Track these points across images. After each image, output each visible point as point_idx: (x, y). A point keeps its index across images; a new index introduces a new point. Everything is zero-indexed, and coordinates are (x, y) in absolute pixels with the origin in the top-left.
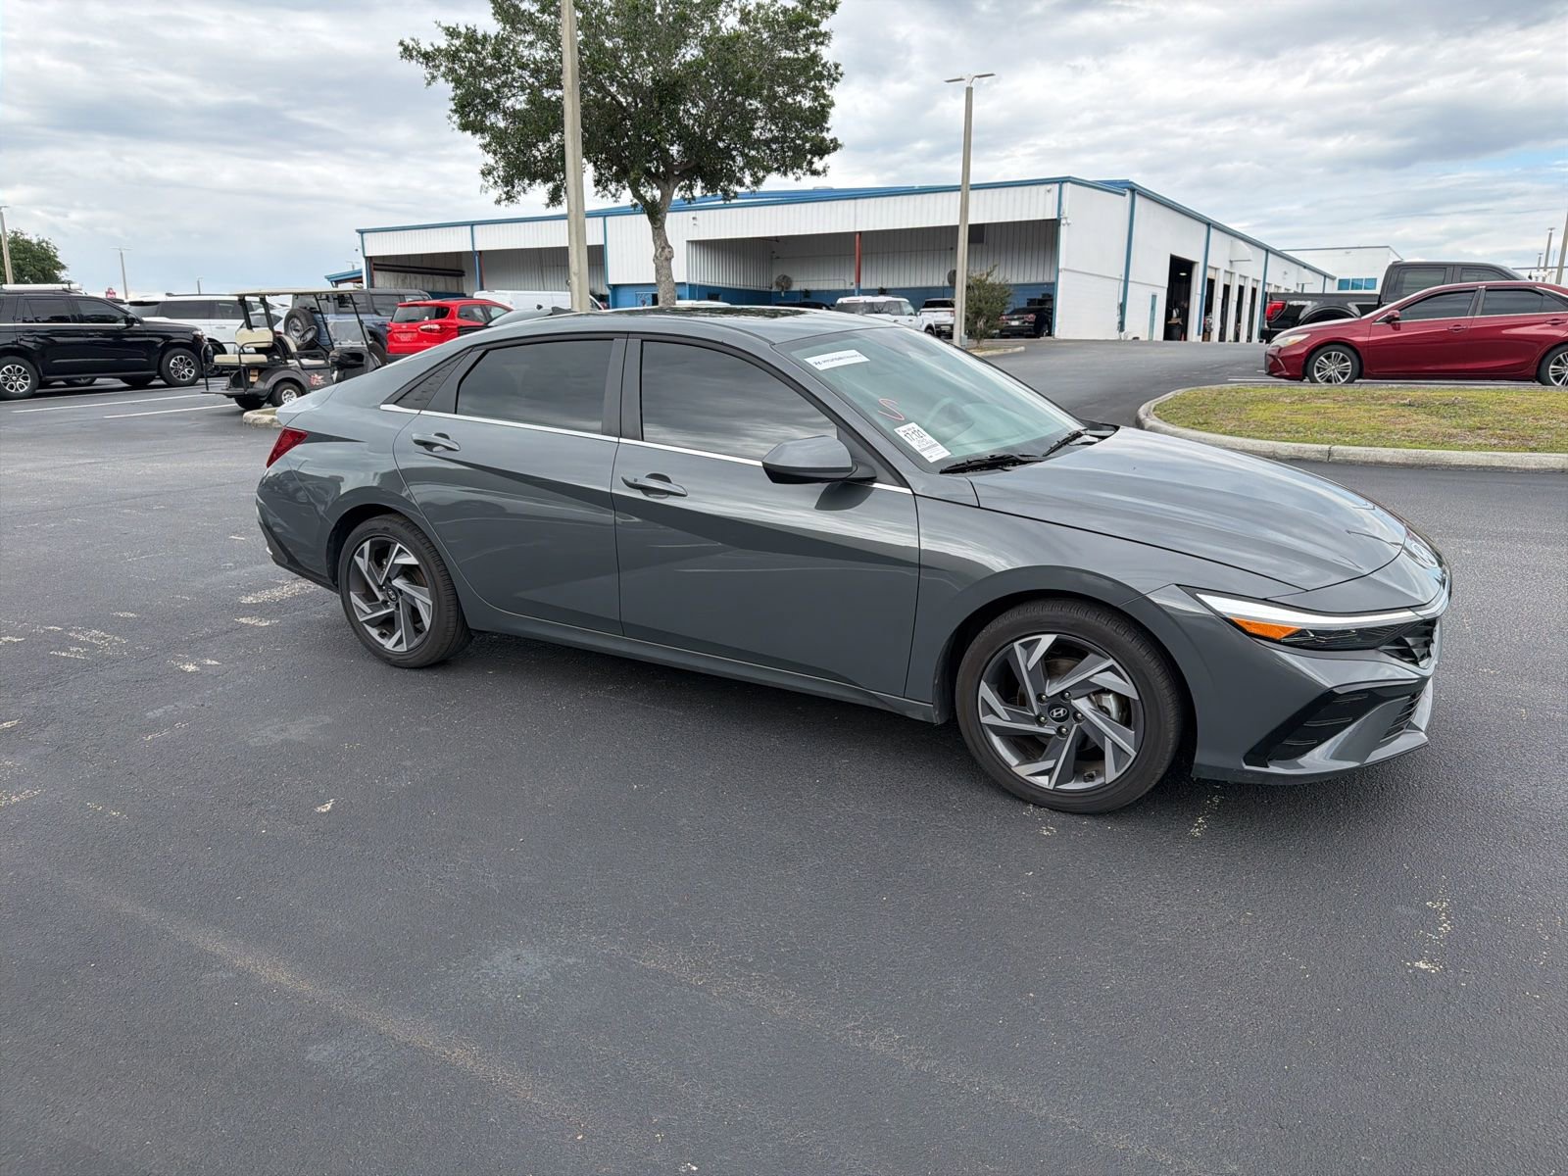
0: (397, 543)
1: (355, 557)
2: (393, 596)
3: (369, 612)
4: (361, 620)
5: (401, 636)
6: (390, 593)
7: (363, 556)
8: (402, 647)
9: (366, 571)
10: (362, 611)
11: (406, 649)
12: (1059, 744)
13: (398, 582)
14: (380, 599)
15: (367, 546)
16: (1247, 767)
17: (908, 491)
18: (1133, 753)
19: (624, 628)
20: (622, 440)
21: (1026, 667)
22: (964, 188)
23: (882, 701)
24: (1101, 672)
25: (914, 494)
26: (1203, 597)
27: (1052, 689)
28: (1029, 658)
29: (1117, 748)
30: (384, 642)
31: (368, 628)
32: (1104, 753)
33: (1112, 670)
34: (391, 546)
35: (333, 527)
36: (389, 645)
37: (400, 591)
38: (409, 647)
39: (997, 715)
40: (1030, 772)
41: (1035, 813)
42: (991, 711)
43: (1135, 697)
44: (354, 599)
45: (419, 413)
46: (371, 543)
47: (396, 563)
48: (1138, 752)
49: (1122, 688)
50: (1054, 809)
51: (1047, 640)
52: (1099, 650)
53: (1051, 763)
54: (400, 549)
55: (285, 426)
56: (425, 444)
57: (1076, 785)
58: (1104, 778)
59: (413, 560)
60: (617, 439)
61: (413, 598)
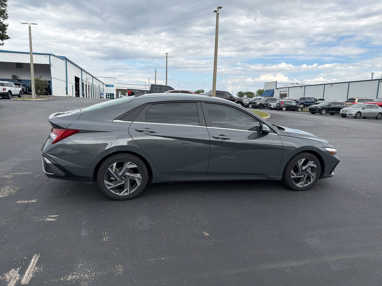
0: (129, 162)
1: (109, 168)
2: (124, 179)
3: (113, 185)
4: (108, 188)
5: (127, 190)
6: (123, 178)
7: (112, 168)
8: (126, 194)
9: (113, 172)
10: (109, 186)
11: (128, 194)
12: (304, 178)
13: (128, 174)
14: (119, 180)
15: (115, 164)
16: (330, 175)
17: (277, 134)
18: (315, 177)
19: (207, 174)
20: (208, 127)
21: (300, 165)
22: (31, 53)
23: (272, 178)
24: (311, 164)
25: (278, 135)
26: (325, 148)
27: (304, 168)
28: (300, 163)
29: (313, 177)
30: (118, 194)
31: (111, 191)
32: (311, 178)
33: (313, 163)
34: (125, 163)
35: (101, 159)
36: (121, 194)
37: (129, 176)
38: (130, 193)
39: (294, 175)
40: (299, 185)
41: (300, 192)
42: (293, 175)
43: (316, 167)
44: (106, 182)
45: (132, 123)
46: (117, 163)
47: (127, 168)
48: (316, 177)
49: (315, 166)
50: (302, 191)
51: (304, 160)
52: (312, 160)
53: (302, 182)
54: (130, 164)
55: (66, 128)
56: (141, 131)
57: (306, 185)
58: (310, 183)
59: (135, 166)
60: (206, 127)
61: (134, 177)
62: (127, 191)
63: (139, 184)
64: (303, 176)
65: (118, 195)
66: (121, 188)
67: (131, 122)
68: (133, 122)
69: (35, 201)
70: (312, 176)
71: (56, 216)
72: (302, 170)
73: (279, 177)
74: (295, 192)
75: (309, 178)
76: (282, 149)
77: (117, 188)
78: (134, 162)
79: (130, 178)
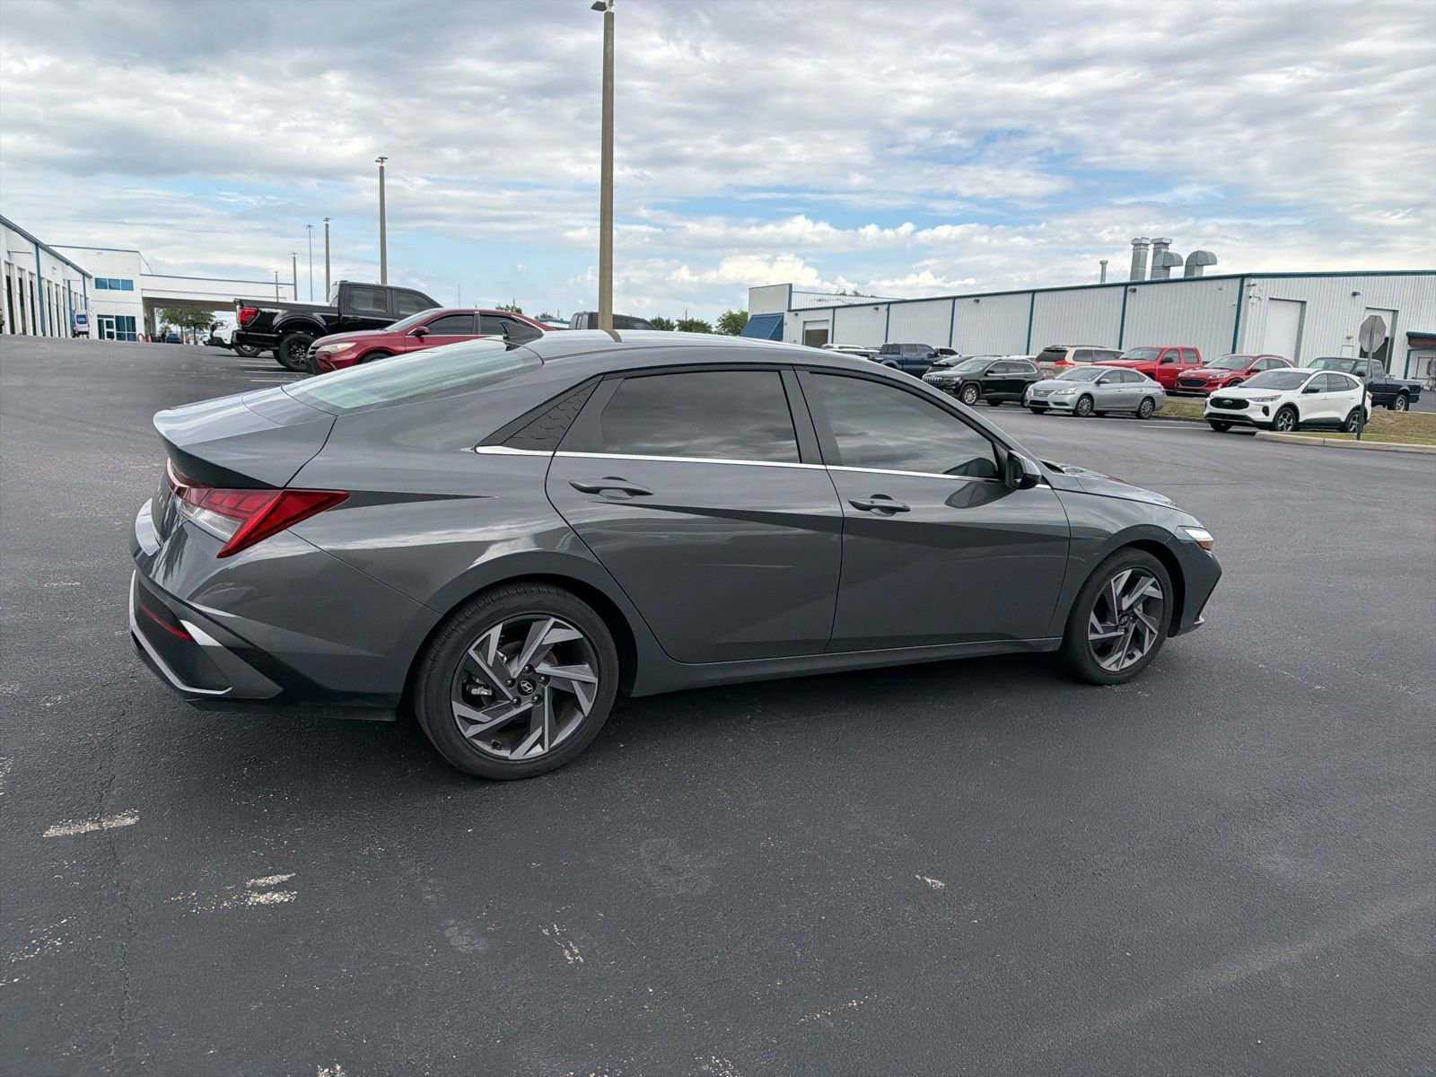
0: (548, 619)
1: (471, 651)
2: (529, 689)
3: (485, 720)
4: (467, 734)
6: (525, 685)
7: (482, 648)
8: (538, 750)
9: (488, 666)
10: (472, 722)
11: (547, 750)
12: (1125, 639)
13: (543, 668)
14: (511, 698)
15: (496, 633)
16: (1194, 623)
17: (1048, 487)
18: (1157, 633)
20: (829, 467)
21: (1116, 594)
25: (1053, 489)
26: (1188, 531)
27: (1126, 603)
28: (1117, 589)
29: (1151, 632)
30: (504, 753)
31: (479, 743)
32: (1144, 637)
33: (1154, 585)
34: (534, 625)
35: (442, 616)
36: (519, 754)
37: (547, 677)
38: (553, 745)
39: (1097, 631)
40: (1108, 664)
41: (1116, 689)
42: (1094, 630)
43: (1161, 598)
44: (460, 709)
45: (553, 455)
46: (503, 627)
47: (544, 643)
48: (1159, 631)
49: (1157, 594)
50: (1118, 683)
51: (1128, 573)
52: (1149, 574)
53: (1120, 654)
54: (555, 626)
55: (284, 488)
56: (595, 491)
57: (1128, 663)
58: (1143, 653)
59: (573, 634)
60: (823, 467)
61: (568, 681)
62: (540, 741)
63: (587, 706)
64: (1123, 633)
65: (506, 759)
66: (516, 730)
67: (551, 453)
68: (558, 454)
69: (129, 821)
70: (1148, 630)
71: (285, 878)
72: (1120, 611)
73: (1052, 643)
74: (1099, 689)
75: (1138, 639)
76: (1064, 539)
77: (499, 731)
78: (566, 619)
79: (552, 683)
